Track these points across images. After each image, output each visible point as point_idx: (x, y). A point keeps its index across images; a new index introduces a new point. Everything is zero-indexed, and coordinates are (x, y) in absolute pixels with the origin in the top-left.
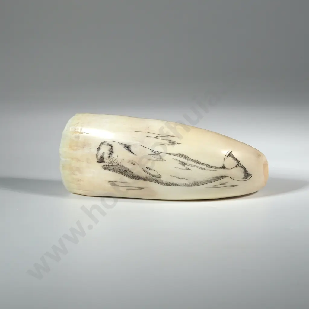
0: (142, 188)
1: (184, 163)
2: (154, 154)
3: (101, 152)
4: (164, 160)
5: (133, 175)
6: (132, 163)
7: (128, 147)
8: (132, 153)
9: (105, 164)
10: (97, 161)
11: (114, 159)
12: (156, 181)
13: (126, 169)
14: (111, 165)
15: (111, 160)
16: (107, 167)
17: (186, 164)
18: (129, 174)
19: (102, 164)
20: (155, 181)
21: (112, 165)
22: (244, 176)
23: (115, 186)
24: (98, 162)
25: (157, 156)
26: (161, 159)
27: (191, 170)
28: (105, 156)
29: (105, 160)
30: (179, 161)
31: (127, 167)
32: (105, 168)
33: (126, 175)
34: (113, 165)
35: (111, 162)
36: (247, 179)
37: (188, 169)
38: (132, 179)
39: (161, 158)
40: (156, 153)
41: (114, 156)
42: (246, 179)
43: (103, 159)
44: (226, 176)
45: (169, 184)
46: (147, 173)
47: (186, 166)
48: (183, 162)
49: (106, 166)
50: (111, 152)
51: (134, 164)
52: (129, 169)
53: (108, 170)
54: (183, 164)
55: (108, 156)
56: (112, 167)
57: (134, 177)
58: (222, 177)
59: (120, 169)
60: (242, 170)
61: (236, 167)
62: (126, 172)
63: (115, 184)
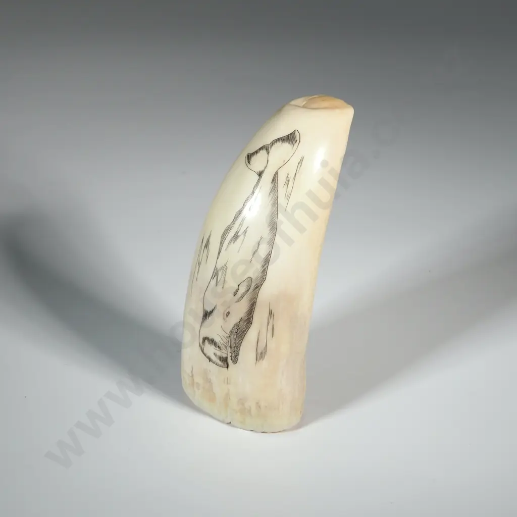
0: (271, 312)
1: (235, 235)
2: (215, 277)
3: (213, 358)
4: (225, 265)
5: (246, 320)
6: (227, 316)
7: (207, 315)
8: (213, 310)
9: (229, 358)
10: (226, 369)
11: (222, 342)
12: (258, 287)
13: (235, 327)
14: (229, 349)
15: (223, 346)
16: (233, 356)
17: (238, 232)
18: (243, 325)
19: (230, 362)
20: (257, 289)
21: (231, 347)
22: (289, 143)
23: (265, 353)
24: (227, 367)
25: (220, 273)
26: (225, 268)
27: (247, 227)
28: (219, 353)
29: (224, 356)
30: (230, 242)
31: (232, 325)
32: (235, 359)
33: (244, 331)
34: (229, 345)
35: (226, 347)
36: (298, 138)
37: (245, 232)
38: (251, 324)
39: (222, 268)
40: (215, 274)
41: (217, 340)
42: (298, 141)
43: (223, 358)
44: (276, 173)
45: (265, 269)
46: (242, 297)
47: (239, 234)
48: (234, 237)
49: (233, 358)
50: (212, 342)
51: (229, 313)
52: (236, 324)
53: (237, 355)
54: (236, 237)
55: (217, 348)
56: (233, 349)
57: (248, 320)
58: (274, 180)
59: (235, 337)
60: (279, 144)
61: (268, 153)
62: (240, 330)
63: (262, 353)
